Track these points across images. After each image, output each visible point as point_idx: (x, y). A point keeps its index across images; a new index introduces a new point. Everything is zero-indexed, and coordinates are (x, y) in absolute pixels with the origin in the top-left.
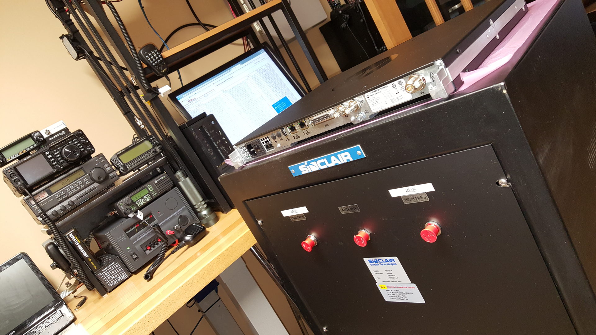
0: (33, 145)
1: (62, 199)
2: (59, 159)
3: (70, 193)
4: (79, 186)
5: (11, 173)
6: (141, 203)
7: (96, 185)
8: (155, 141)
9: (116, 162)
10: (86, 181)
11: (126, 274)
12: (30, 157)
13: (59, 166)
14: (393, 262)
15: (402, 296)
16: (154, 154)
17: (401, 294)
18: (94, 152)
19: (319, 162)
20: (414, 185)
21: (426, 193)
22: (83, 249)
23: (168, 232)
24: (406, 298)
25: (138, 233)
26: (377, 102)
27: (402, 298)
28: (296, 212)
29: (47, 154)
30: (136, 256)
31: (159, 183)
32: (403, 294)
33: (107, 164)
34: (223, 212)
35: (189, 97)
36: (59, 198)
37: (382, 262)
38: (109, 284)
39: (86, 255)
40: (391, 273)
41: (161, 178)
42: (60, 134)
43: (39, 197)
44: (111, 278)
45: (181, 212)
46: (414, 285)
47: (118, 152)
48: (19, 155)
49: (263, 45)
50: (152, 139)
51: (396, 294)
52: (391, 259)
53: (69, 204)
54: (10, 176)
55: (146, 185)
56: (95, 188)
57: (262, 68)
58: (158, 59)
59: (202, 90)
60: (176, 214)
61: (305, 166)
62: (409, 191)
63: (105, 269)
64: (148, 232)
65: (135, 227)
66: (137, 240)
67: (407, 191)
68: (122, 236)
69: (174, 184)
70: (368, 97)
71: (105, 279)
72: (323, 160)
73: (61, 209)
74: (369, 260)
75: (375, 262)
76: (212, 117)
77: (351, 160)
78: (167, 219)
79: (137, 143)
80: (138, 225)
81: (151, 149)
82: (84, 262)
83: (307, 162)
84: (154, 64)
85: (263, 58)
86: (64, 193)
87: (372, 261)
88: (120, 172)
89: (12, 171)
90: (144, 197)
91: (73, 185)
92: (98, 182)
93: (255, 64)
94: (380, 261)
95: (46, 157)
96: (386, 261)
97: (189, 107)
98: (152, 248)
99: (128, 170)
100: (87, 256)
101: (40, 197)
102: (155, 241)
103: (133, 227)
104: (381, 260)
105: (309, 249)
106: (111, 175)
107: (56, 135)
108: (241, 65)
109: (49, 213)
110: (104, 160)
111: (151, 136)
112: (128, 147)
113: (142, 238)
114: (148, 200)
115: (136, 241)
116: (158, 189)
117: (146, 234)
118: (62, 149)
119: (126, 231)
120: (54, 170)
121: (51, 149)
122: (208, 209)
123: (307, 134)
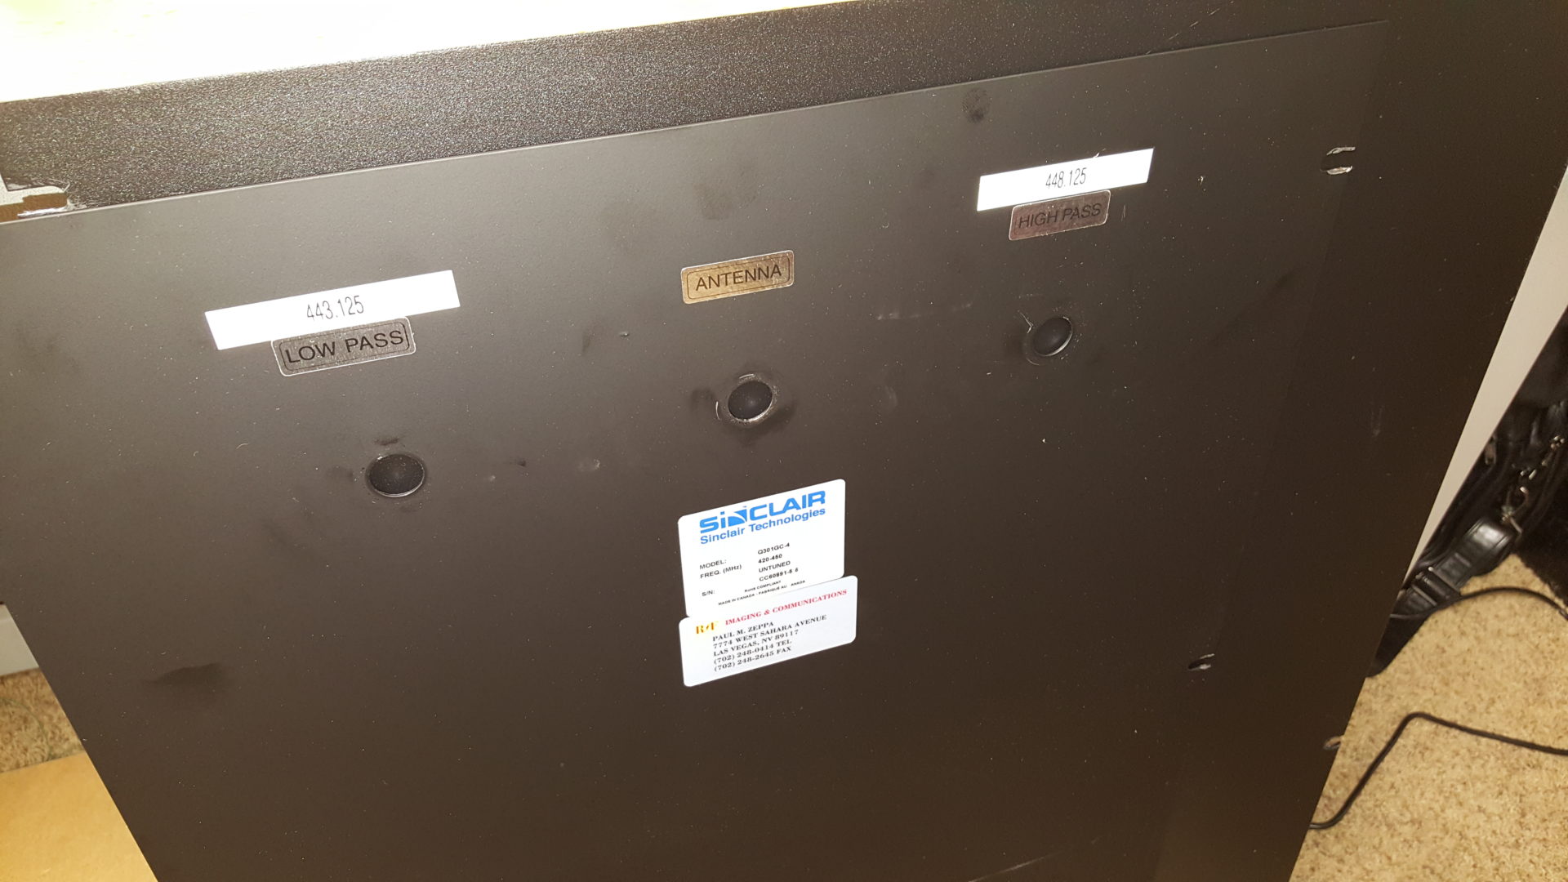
14: (817, 506)
15: (774, 641)
17: (774, 635)
24: (785, 647)
27: (764, 652)
32: (779, 633)
37: (765, 516)
40: (781, 556)
46: (853, 581)
51: (751, 641)
52: (811, 496)
74: (702, 524)
75: (730, 525)
94: (757, 513)
96: (791, 504)
104: (765, 506)
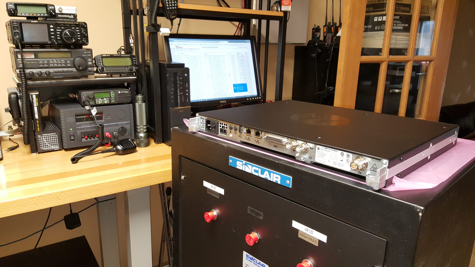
0: (44, 14)
1: (43, 66)
2: (58, 36)
3: (51, 65)
4: (61, 64)
5: (16, 25)
6: (99, 101)
7: (74, 70)
8: (135, 62)
9: (98, 61)
10: (69, 63)
11: (58, 147)
12: (37, 22)
13: (55, 41)
16: (130, 71)
18: (86, 45)
19: (254, 168)
20: (314, 230)
21: (319, 240)
22: (37, 111)
23: (107, 134)
25: (84, 122)
26: (323, 156)
28: (215, 188)
29: (51, 27)
30: (73, 138)
31: (121, 95)
33: (91, 59)
34: (155, 141)
35: (179, 44)
36: (41, 64)
38: (42, 147)
39: (37, 116)
41: (124, 92)
42: (68, 16)
43: (26, 55)
44: (45, 144)
45: (125, 124)
47: (104, 55)
48: (29, 15)
49: (252, 37)
50: (134, 59)
53: (46, 73)
54: (14, 28)
55: (111, 91)
56: (72, 72)
57: (241, 54)
58: (173, 6)
59: (191, 44)
60: (121, 124)
61: (242, 164)
62: (307, 230)
63: (45, 135)
64: (92, 126)
65: (85, 117)
66: (81, 127)
67: (306, 229)
68: (72, 118)
69: (131, 101)
70: (319, 148)
71: (41, 142)
72: (258, 169)
73: (38, 74)
76: (187, 70)
77: (279, 183)
78: (111, 124)
79: (121, 56)
80: (88, 116)
81: (130, 66)
82: (33, 121)
83: (245, 162)
84: (168, 8)
85: (247, 47)
86: (47, 63)
87: (249, 256)
88: (97, 70)
89: (17, 25)
90: (104, 99)
91: (57, 61)
92: (77, 69)
93: (238, 47)
95: (49, 28)
97: (174, 51)
98: (88, 139)
99: (104, 72)
100: (37, 118)
101: (28, 55)
102: (93, 135)
103: (83, 116)
105: (208, 220)
106: (90, 69)
107: (65, 15)
108: (228, 42)
109: (28, 71)
110: (90, 55)
111: (134, 57)
112: (113, 55)
113: (85, 128)
114: (106, 102)
115: (79, 127)
116: (118, 98)
117: (90, 126)
118: (64, 30)
119: (76, 116)
120: (49, 41)
121: (57, 25)
122: (145, 134)
123: (257, 142)
